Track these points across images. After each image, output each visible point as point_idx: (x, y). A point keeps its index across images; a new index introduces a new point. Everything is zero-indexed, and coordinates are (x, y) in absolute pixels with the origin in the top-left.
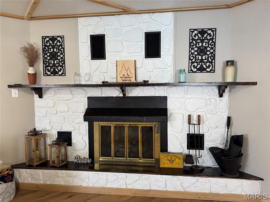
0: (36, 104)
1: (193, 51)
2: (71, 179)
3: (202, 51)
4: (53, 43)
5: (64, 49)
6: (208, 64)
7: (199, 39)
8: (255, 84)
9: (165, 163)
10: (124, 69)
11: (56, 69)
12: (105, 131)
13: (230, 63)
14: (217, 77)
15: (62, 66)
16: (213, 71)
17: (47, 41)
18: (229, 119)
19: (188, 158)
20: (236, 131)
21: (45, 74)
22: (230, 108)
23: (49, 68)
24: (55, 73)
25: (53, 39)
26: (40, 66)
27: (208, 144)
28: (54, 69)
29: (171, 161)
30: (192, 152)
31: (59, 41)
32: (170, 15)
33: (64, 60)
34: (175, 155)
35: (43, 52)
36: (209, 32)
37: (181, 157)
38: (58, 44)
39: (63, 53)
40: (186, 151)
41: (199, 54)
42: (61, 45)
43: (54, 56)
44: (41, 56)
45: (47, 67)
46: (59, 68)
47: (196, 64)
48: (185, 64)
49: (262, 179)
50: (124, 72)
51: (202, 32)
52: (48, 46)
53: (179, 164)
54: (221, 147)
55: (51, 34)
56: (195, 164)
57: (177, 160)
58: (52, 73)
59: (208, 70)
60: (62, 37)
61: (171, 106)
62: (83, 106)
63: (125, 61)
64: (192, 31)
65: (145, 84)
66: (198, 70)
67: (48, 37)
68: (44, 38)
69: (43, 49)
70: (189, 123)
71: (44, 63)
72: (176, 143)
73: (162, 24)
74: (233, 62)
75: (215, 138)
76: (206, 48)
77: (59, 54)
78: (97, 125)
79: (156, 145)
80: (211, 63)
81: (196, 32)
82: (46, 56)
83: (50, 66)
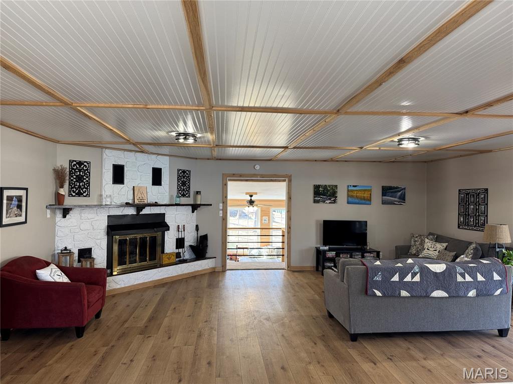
0: (59, 224)
1: (179, 183)
3: (184, 184)
4: (80, 167)
5: (89, 173)
7: (182, 176)
8: (211, 205)
9: (166, 261)
10: (139, 193)
11: (81, 191)
12: (122, 243)
13: (198, 193)
14: (190, 201)
15: (87, 188)
16: (189, 196)
17: (74, 165)
18: (197, 226)
19: (178, 255)
20: (201, 233)
21: (70, 195)
22: (197, 220)
23: (75, 189)
24: (79, 194)
25: (80, 163)
26: (66, 185)
27: (187, 244)
28: (79, 191)
29: (169, 258)
30: (180, 250)
31: (85, 166)
32: (167, 158)
33: (89, 183)
34: (171, 254)
35: (70, 175)
36: (187, 172)
37: (175, 254)
38: (85, 168)
39: (89, 177)
40: (177, 251)
41: (182, 185)
42: (87, 170)
43: (80, 179)
44: (67, 178)
45: (72, 188)
46: (84, 190)
47: (181, 192)
48: (175, 193)
49: (215, 258)
50: (140, 195)
51: (184, 172)
52: (75, 170)
54: (193, 244)
55: (78, 159)
56: (182, 258)
57: (173, 257)
58: (76, 194)
59: (187, 196)
60: (89, 163)
61: (168, 220)
62: (104, 223)
63: (140, 187)
64: (179, 170)
65: (156, 205)
66: (182, 195)
67: (75, 161)
68: (71, 162)
69: (70, 171)
70: (179, 231)
71: (70, 185)
72: (170, 246)
73: (163, 163)
74: (200, 192)
75: (190, 239)
76: (186, 182)
77: (85, 177)
78: (116, 239)
79: (159, 249)
80: (188, 191)
81: (181, 171)
82: (72, 178)
83: (76, 188)
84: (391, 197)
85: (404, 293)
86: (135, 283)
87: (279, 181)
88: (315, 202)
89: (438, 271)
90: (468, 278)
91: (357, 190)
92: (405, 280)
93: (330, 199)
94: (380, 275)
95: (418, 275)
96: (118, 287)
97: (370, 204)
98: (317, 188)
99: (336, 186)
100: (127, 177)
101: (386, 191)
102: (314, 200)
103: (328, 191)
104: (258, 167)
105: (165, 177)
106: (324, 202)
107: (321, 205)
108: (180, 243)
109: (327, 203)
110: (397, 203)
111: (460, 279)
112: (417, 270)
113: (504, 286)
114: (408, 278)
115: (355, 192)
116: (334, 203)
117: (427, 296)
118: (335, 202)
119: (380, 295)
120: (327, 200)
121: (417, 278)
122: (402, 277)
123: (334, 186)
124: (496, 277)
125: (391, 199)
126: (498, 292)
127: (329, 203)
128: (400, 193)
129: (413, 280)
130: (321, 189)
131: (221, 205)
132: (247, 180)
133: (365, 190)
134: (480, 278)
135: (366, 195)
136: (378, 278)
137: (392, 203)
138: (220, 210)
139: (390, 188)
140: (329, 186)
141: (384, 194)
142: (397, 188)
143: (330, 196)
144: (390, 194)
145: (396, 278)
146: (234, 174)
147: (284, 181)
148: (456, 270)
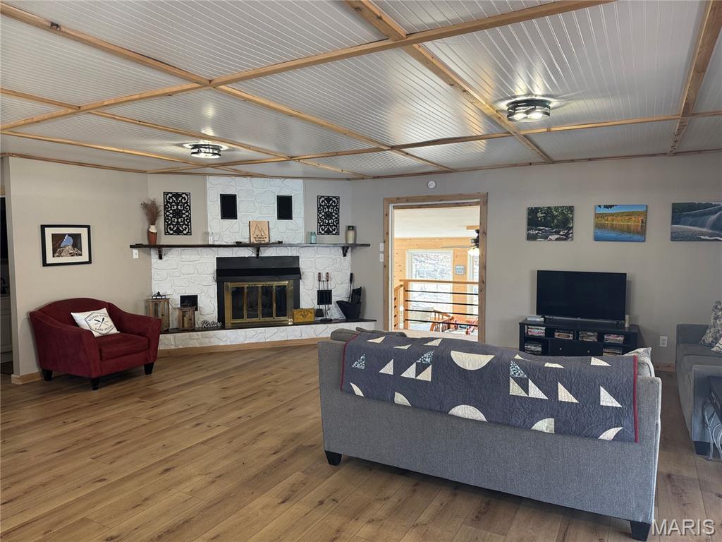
0: (154, 266)
1: (321, 215)
2: (207, 340)
3: (328, 216)
4: (177, 200)
5: (190, 206)
6: (333, 227)
7: (325, 205)
8: (369, 245)
9: (298, 319)
10: (257, 230)
11: (180, 228)
12: (237, 293)
13: (351, 228)
14: (340, 239)
15: (187, 225)
16: (338, 233)
17: (170, 198)
18: (352, 274)
19: (319, 313)
20: (356, 286)
21: (167, 233)
22: (352, 266)
23: (172, 227)
24: (178, 232)
25: (177, 195)
26: (161, 222)
27: (335, 299)
28: (178, 228)
29: (304, 316)
30: (322, 307)
31: (184, 198)
32: (301, 181)
33: (190, 218)
34: (308, 310)
35: (165, 209)
36: (334, 199)
37: (313, 311)
38: (183, 201)
39: (189, 211)
40: (317, 307)
41: (326, 218)
42: (187, 203)
43: (178, 214)
44: (162, 213)
45: (169, 225)
46: (184, 226)
47: (323, 227)
48: (315, 228)
49: (375, 321)
50: (257, 233)
51: (328, 199)
52: (171, 203)
53: (311, 317)
54: (346, 300)
55: (175, 190)
56: (325, 317)
57: (309, 314)
58: (174, 232)
59: (334, 232)
60: (188, 194)
61: (303, 265)
62: (213, 267)
63: (258, 222)
64: (319, 198)
66: (325, 232)
67: (171, 193)
68: (165, 194)
69: (165, 206)
70: (319, 281)
71: (165, 221)
72: (308, 299)
73: (294, 189)
74: (353, 227)
75: (340, 292)
76: (331, 213)
77: (184, 212)
78: (227, 286)
79: (290, 302)
80: (336, 226)
81: (323, 199)
82: (168, 213)
83: (173, 225)
84: (690, 225)
85: (400, 398)
86: (247, 342)
87: (470, 204)
88: (531, 238)
89: (469, 367)
90: (535, 392)
91: (612, 215)
92: (403, 375)
93: (557, 233)
94: (363, 360)
95: (429, 369)
96: (222, 344)
97: (644, 241)
98: (532, 212)
99: (571, 209)
100: (241, 210)
101: (680, 213)
102: (528, 234)
103: (554, 217)
104: (432, 184)
105: (297, 208)
106: (546, 238)
107: (540, 243)
108: (324, 297)
109: (551, 240)
110: (707, 238)
111: (515, 389)
112: (428, 360)
113: (628, 422)
114: (410, 373)
115: (610, 218)
116: (565, 239)
117: (444, 412)
118: (566, 237)
119: (361, 394)
120: (552, 233)
121: (426, 375)
122: (399, 368)
123: (566, 207)
124: (607, 399)
125: (690, 230)
126: (610, 434)
127: (557, 239)
128: (714, 217)
129: (418, 378)
130: (539, 215)
131: (382, 245)
132: (420, 207)
133: (630, 214)
134: (564, 395)
135: (634, 223)
136: (359, 365)
137: (694, 238)
138: (381, 252)
139: (691, 207)
140: (557, 209)
141: (675, 220)
142: (708, 205)
143: (557, 226)
144: (691, 219)
145: (388, 369)
146: (398, 198)
147: (477, 204)
148: (509, 370)
